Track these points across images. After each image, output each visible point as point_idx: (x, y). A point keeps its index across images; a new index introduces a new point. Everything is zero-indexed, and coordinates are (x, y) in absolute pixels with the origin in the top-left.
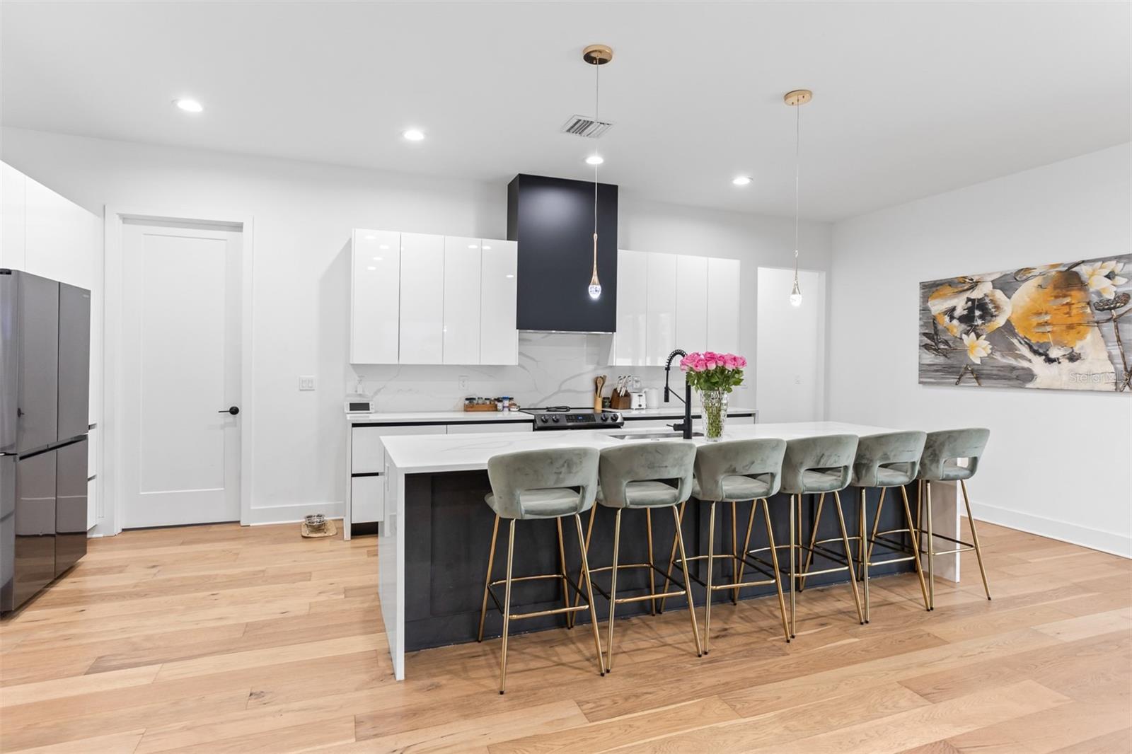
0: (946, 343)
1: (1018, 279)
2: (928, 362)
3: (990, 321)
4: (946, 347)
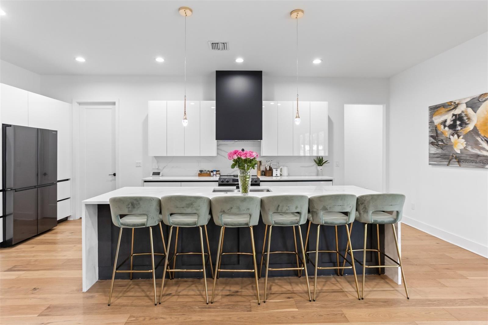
0: (442, 141)
1: (480, 100)
2: (433, 152)
3: (465, 127)
4: (442, 143)
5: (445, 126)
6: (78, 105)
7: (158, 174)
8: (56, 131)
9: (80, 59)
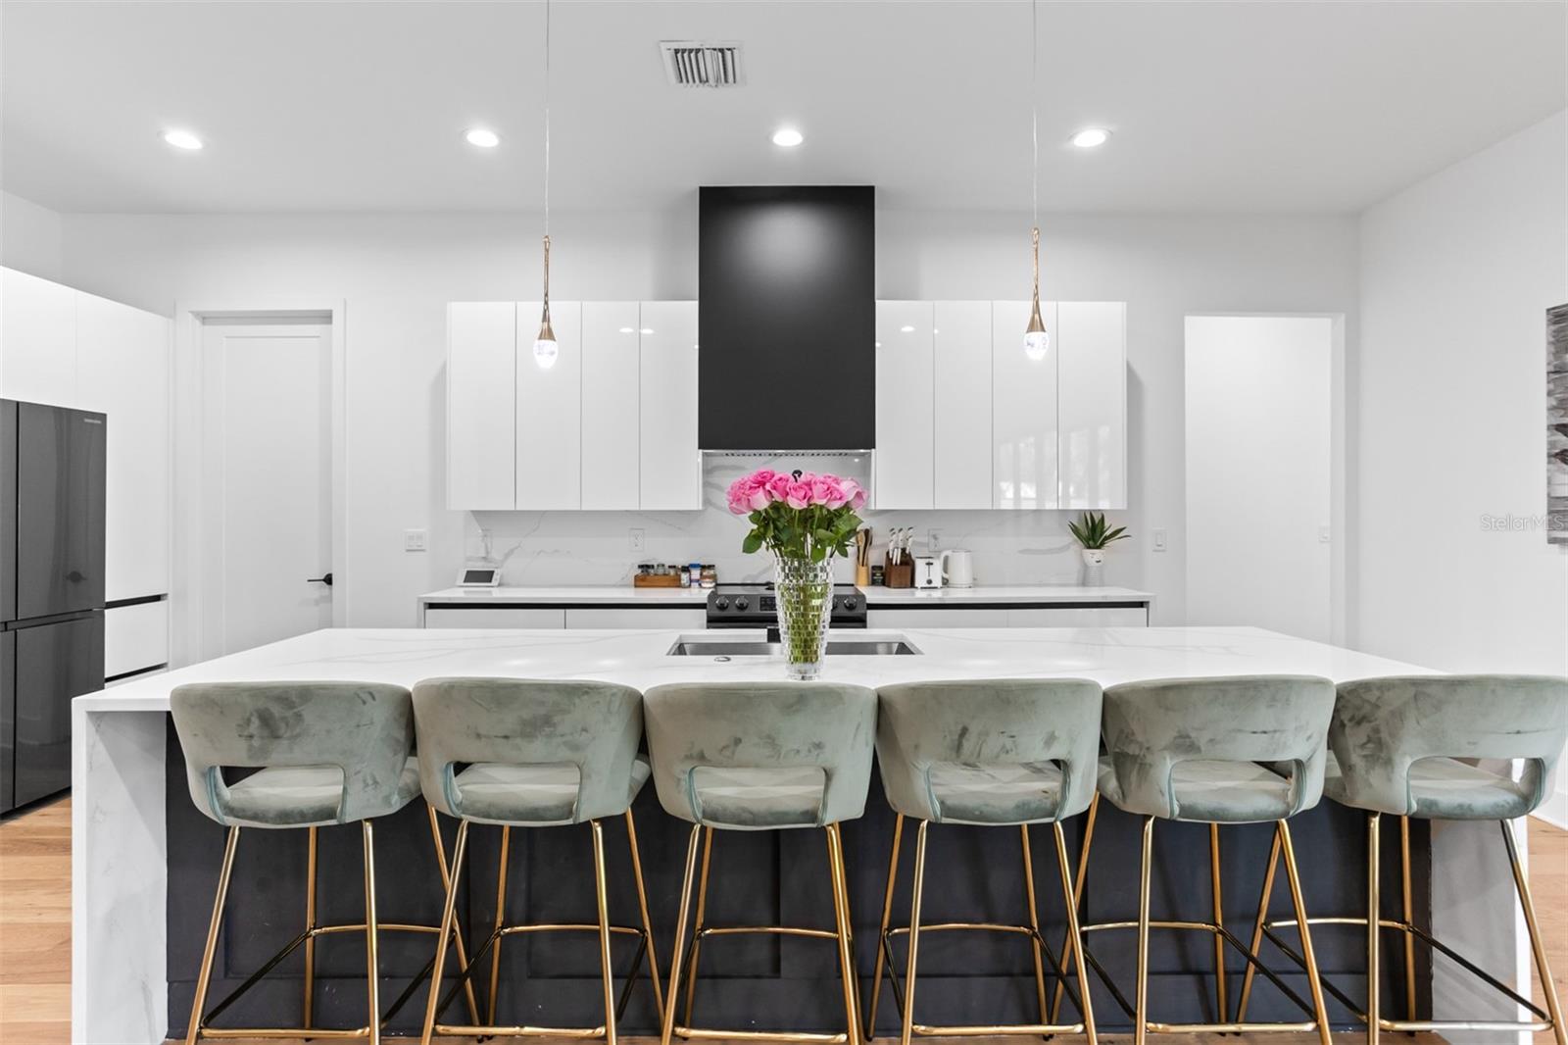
2: (1567, 491)
6: (198, 323)
7: (486, 577)
8: (103, 417)
9: (184, 140)
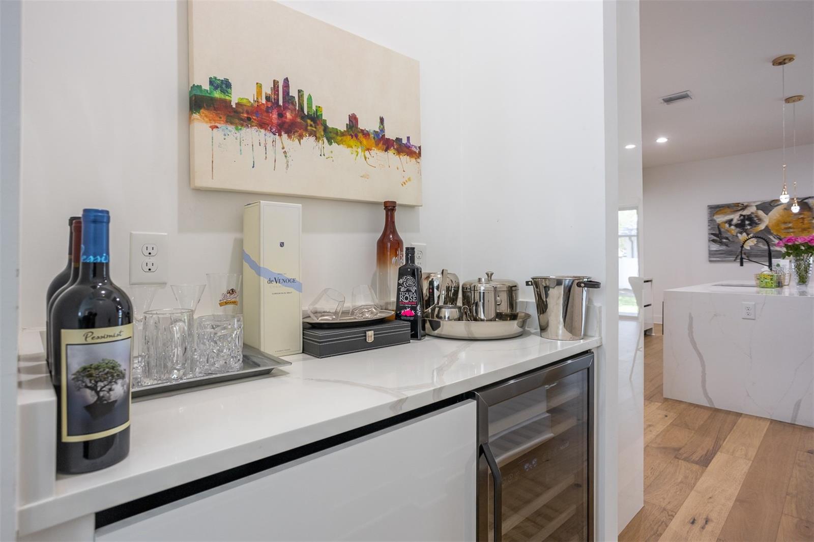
0: (727, 238)
1: (772, 205)
2: (715, 249)
3: (755, 227)
4: (727, 241)
5: (730, 225)
